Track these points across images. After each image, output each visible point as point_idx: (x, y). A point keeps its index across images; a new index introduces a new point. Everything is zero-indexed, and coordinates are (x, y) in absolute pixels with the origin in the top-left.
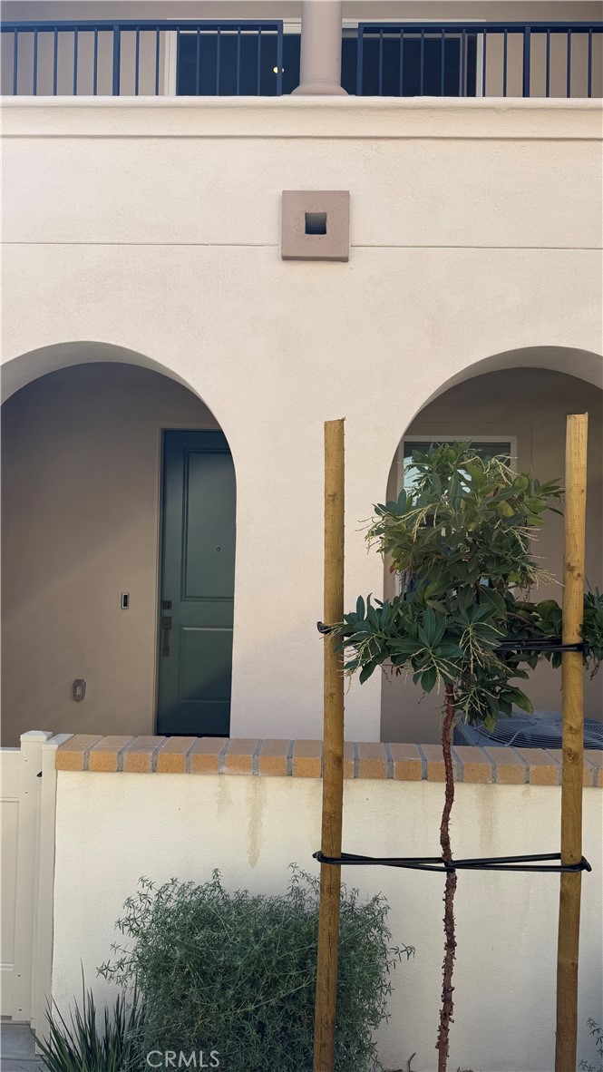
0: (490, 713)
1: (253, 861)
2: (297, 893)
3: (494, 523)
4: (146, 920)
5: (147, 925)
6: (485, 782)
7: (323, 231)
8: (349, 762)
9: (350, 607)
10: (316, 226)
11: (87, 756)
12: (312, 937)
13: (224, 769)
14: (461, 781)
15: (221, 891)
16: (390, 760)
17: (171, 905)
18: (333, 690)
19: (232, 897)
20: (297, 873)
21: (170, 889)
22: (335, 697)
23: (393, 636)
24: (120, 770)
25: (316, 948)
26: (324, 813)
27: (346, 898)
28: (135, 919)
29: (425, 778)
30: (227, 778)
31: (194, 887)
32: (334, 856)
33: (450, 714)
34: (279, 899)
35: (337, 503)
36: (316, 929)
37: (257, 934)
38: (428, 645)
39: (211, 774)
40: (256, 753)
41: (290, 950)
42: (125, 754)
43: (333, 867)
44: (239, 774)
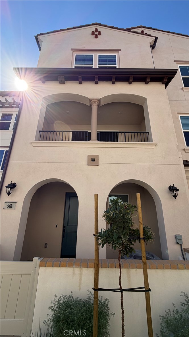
0: (128, 253)
1: (80, 289)
2: (89, 298)
3: (125, 215)
4: (56, 307)
5: (56, 308)
6: (128, 268)
7: (94, 161)
8: (100, 264)
9: (99, 231)
10: (93, 160)
11: (46, 263)
12: (92, 311)
13: (74, 266)
14: (123, 268)
15: (73, 298)
16: (108, 263)
17: (61, 302)
18: (96, 249)
19: (75, 299)
20: (89, 292)
21: (61, 298)
22: (97, 251)
23: (108, 237)
24: (53, 267)
25: (93, 314)
26: (95, 278)
27: (100, 299)
28: (53, 307)
29: (116, 267)
30: (75, 268)
31: (67, 297)
32: (97, 289)
33: (120, 253)
34: (85, 300)
35: (97, 209)
36: (93, 308)
37: (80, 310)
38: (114, 239)
39: (71, 267)
40: (81, 262)
41: (87, 315)
42: (54, 263)
43: (97, 292)
44: (77, 267)
